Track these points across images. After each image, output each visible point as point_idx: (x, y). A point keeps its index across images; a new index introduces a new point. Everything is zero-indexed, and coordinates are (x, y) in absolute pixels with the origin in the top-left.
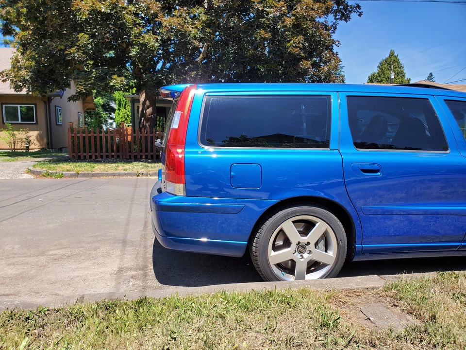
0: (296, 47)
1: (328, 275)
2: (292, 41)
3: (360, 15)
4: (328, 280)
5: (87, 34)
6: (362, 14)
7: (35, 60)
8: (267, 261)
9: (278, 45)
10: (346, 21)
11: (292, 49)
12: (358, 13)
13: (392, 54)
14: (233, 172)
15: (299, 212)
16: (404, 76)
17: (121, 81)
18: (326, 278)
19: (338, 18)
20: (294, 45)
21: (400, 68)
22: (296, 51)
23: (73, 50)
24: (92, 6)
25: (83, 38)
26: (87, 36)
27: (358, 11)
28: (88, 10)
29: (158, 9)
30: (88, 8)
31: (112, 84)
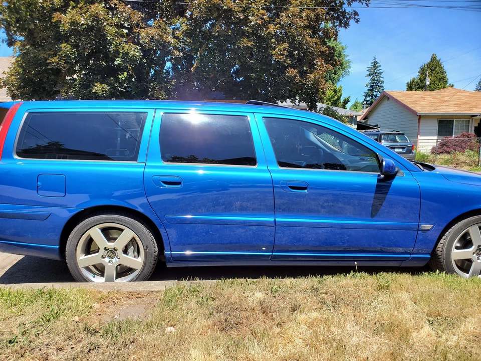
0: (281, 55)
1: (137, 279)
2: (277, 49)
3: (357, 21)
4: (136, 283)
5: (70, 45)
6: (359, 21)
7: (22, 68)
8: (76, 264)
9: (264, 52)
10: (346, 28)
11: (277, 56)
12: (356, 20)
13: (434, 58)
14: (40, 182)
15: (104, 220)
16: (446, 82)
17: (103, 88)
18: (134, 281)
19: (337, 25)
20: (279, 53)
21: (443, 73)
22: (281, 59)
23: (55, 59)
24: (71, 19)
25: (65, 47)
26: (69, 46)
27: (355, 18)
28: (68, 23)
29: (139, 19)
30: (68, 20)
31: (94, 91)
